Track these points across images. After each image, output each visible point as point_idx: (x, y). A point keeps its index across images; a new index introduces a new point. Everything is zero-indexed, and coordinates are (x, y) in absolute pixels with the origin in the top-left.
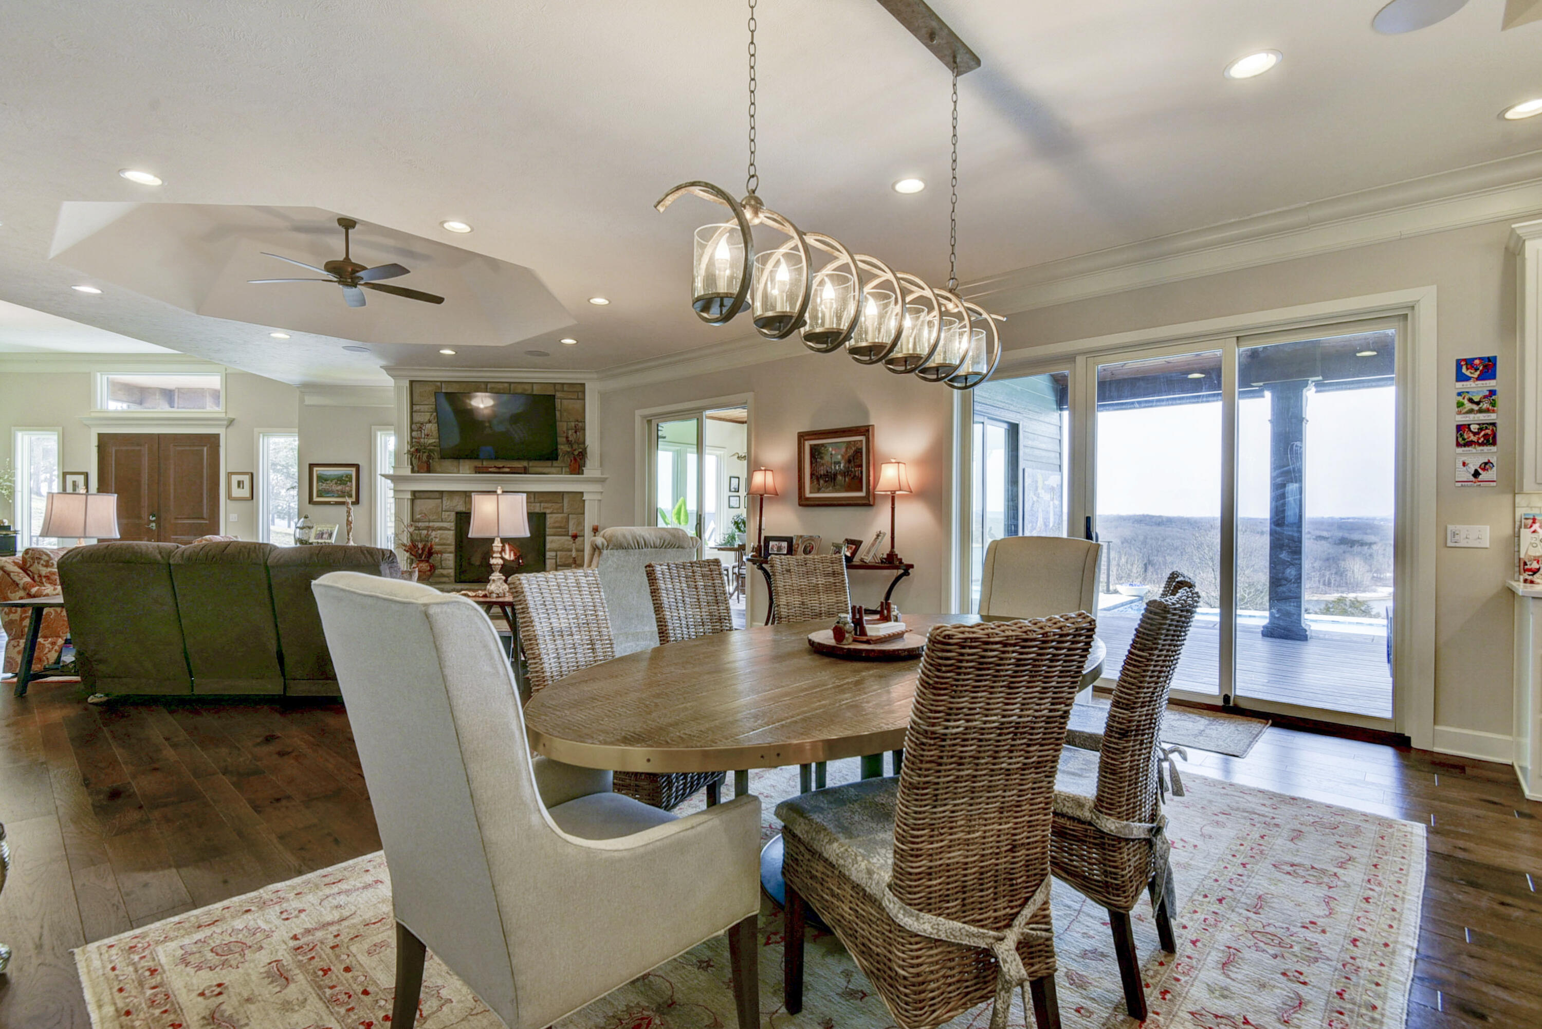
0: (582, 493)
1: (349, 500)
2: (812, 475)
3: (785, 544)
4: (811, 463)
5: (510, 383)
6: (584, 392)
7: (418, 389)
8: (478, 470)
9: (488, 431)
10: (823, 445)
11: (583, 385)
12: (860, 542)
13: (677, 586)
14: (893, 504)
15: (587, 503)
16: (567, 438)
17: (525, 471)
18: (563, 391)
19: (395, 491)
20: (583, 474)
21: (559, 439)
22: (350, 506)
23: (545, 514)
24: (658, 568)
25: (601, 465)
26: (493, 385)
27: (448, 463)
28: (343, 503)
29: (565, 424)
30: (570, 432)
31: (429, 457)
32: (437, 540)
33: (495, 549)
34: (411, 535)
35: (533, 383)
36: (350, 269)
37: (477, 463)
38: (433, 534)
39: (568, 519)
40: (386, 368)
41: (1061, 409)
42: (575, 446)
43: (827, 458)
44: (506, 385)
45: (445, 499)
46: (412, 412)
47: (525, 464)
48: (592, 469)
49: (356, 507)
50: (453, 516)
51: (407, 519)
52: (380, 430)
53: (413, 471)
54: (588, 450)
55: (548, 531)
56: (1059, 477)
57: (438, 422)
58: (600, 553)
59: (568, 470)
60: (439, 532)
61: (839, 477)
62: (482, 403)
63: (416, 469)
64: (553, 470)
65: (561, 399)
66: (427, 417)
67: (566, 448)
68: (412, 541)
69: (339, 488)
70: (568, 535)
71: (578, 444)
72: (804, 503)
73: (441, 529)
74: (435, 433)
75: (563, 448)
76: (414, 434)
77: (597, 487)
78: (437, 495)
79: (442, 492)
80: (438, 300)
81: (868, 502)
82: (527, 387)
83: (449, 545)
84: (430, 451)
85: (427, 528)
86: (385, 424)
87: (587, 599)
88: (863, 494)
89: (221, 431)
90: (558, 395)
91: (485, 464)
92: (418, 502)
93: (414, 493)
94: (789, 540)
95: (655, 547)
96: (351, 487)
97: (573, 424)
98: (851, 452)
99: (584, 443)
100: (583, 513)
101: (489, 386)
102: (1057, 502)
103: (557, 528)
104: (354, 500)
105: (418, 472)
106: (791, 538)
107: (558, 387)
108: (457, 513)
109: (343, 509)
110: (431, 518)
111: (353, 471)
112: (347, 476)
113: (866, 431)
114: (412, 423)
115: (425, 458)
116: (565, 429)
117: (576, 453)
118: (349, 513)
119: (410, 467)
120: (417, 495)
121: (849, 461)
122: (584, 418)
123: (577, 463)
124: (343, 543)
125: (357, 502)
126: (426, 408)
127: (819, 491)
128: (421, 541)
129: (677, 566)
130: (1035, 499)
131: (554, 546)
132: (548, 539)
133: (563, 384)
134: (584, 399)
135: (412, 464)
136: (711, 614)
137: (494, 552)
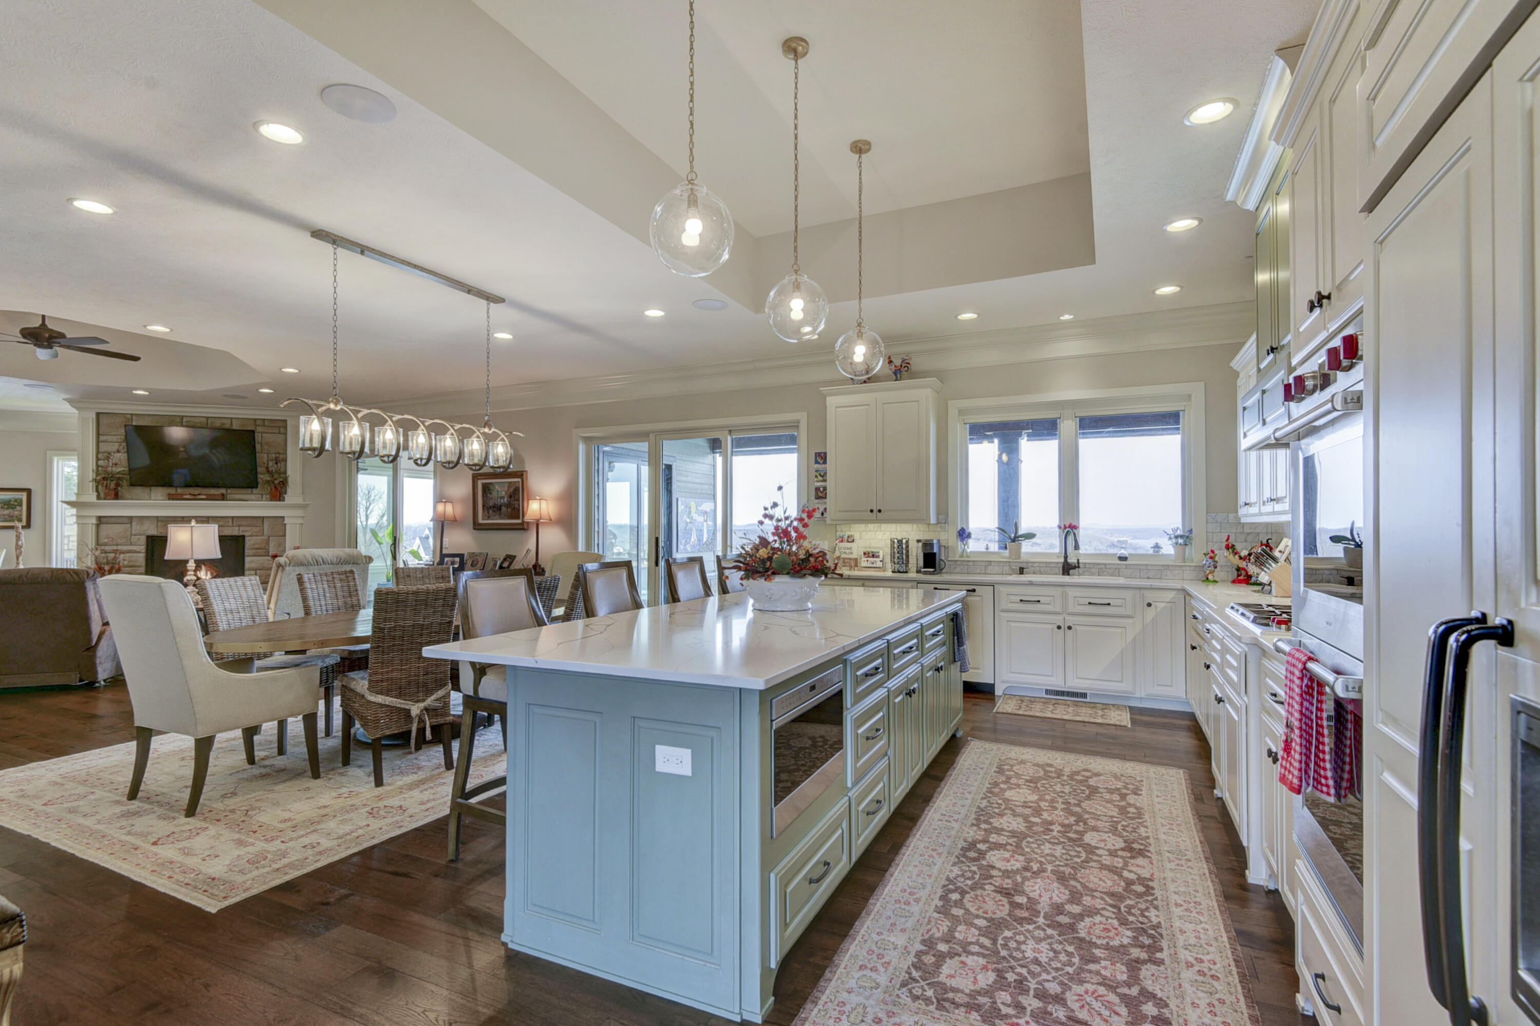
0: (283, 518)
1: (19, 525)
2: (484, 506)
3: (457, 559)
4: (483, 497)
5: (207, 418)
6: (286, 427)
7: (104, 421)
8: (171, 497)
9: (183, 455)
10: (491, 484)
11: (285, 421)
12: (515, 557)
13: (320, 586)
14: (537, 529)
15: (288, 527)
16: (267, 468)
17: (223, 498)
18: (264, 425)
19: (78, 517)
20: (284, 500)
21: (259, 469)
22: (20, 530)
23: (244, 537)
24: (306, 576)
25: (303, 493)
26: (189, 419)
27: (138, 490)
28: (12, 527)
29: (265, 456)
30: (271, 464)
31: (117, 485)
32: (126, 563)
33: (189, 568)
34: (96, 557)
35: (232, 419)
36: (47, 335)
37: (172, 491)
38: (122, 556)
39: (268, 542)
40: (70, 401)
41: (714, 453)
42: (276, 476)
43: (494, 494)
44: (203, 419)
45: (134, 524)
46: (98, 442)
47: (223, 491)
48: (293, 495)
49: (27, 531)
50: (143, 540)
51: (91, 541)
52: (56, 455)
53: (99, 497)
54: (290, 480)
55: (247, 552)
56: (713, 504)
57: (128, 452)
58: (283, 569)
59: (268, 496)
60: (128, 555)
61: (503, 508)
62: (177, 434)
63: (102, 495)
64: (253, 497)
65: (262, 433)
66: (115, 447)
67: (267, 477)
68: (97, 563)
69: (6, 512)
70: (268, 555)
71: (280, 474)
72: (477, 526)
73: (129, 552)
74: (125, 462)
75: (263, 477)
76: (101, 463)
77: (299, 513)
78: (126, 520)
79: (131, 517)
80: (136, 359)
81: (523, 527)
82: (225, 421)
83: (139, 566)
84: (119, 479)
85: (115, 552)
86: (65, 450)
87: (251, 593)
88: (519, 521)
90: (259, 429)
91: (180, 490)
92: (103, 527)
93: (100, 518)
94: (461, 556)
95: (332, 564)
96: (21, 511)
97: (274, 456)
98: (512, 490)
99: (285, 473)
100: (285, 536)
101: (185, 420)
102: (710, 523)
103: (257, 549)
104: (24, 523)
105: (105, 499)
106: (463, 555)
107: (258, 422)
108: (148, 537)
109: (12, 533)
110: (119, 541)
111: (24, 496)
112: (16, 501)
113: (521, 474)
114: (98, 452)
115: (113, 485)
116: (265, 460)
117: (276, 482)
118: (18, 538)
119: (96, 494)
120: (103, 520)
121: (511, 496)
122: (286, 450)
123: (278, 491)
124: (12, 566)
125: (28, 526)
126: (114, 438)
127: (489, 518)
128: (108, 563)
129: (320, 575)
130: (688, 521)
131: (253, 565)
132: (247, 559)
133: (264, 420)
134: (286, 434)
135: (97, 491)
136: (345, 603)
137: (188, 571)
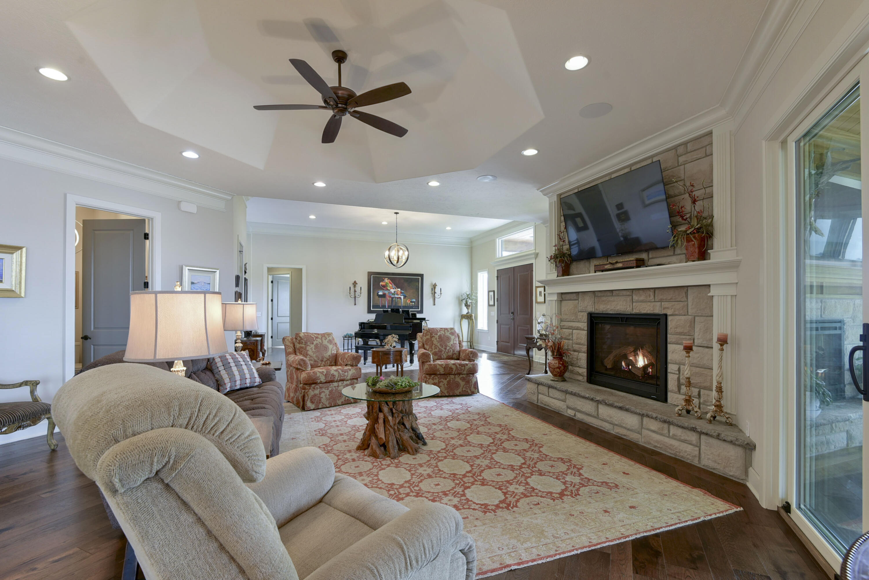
0: (709, 286)
6: (711, 144)
8: (599, 269)
15: (715, 301)
20: (709, 260)
23: (666, 315)
45: (580, 299)
48: (720, 252)
50: (586, 318)
51: (555, 319)
53: (558, 274)
54: (716, 227)
55: (669, 337)
77: (731, 277)
78: (573, 297)
79: (578, 293)
89: (533, 261)
92: (564, 303)
97: (698, 192)
99: (712, 217)
100: (711, 314)
103: (680, 333)
105: (562, 275)
108: (589, 315)
110: (571, 318)
117: (702, 231)
120: (562, 296)
122: (712, 182)
123: (703, 245)
132: (671, 348)
134: (711, 157)
